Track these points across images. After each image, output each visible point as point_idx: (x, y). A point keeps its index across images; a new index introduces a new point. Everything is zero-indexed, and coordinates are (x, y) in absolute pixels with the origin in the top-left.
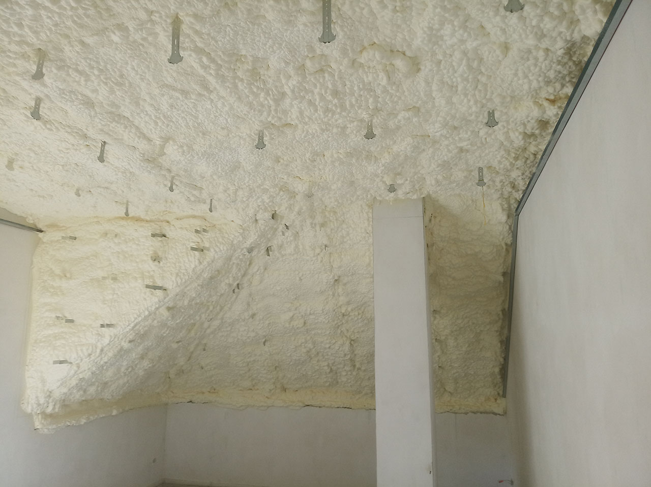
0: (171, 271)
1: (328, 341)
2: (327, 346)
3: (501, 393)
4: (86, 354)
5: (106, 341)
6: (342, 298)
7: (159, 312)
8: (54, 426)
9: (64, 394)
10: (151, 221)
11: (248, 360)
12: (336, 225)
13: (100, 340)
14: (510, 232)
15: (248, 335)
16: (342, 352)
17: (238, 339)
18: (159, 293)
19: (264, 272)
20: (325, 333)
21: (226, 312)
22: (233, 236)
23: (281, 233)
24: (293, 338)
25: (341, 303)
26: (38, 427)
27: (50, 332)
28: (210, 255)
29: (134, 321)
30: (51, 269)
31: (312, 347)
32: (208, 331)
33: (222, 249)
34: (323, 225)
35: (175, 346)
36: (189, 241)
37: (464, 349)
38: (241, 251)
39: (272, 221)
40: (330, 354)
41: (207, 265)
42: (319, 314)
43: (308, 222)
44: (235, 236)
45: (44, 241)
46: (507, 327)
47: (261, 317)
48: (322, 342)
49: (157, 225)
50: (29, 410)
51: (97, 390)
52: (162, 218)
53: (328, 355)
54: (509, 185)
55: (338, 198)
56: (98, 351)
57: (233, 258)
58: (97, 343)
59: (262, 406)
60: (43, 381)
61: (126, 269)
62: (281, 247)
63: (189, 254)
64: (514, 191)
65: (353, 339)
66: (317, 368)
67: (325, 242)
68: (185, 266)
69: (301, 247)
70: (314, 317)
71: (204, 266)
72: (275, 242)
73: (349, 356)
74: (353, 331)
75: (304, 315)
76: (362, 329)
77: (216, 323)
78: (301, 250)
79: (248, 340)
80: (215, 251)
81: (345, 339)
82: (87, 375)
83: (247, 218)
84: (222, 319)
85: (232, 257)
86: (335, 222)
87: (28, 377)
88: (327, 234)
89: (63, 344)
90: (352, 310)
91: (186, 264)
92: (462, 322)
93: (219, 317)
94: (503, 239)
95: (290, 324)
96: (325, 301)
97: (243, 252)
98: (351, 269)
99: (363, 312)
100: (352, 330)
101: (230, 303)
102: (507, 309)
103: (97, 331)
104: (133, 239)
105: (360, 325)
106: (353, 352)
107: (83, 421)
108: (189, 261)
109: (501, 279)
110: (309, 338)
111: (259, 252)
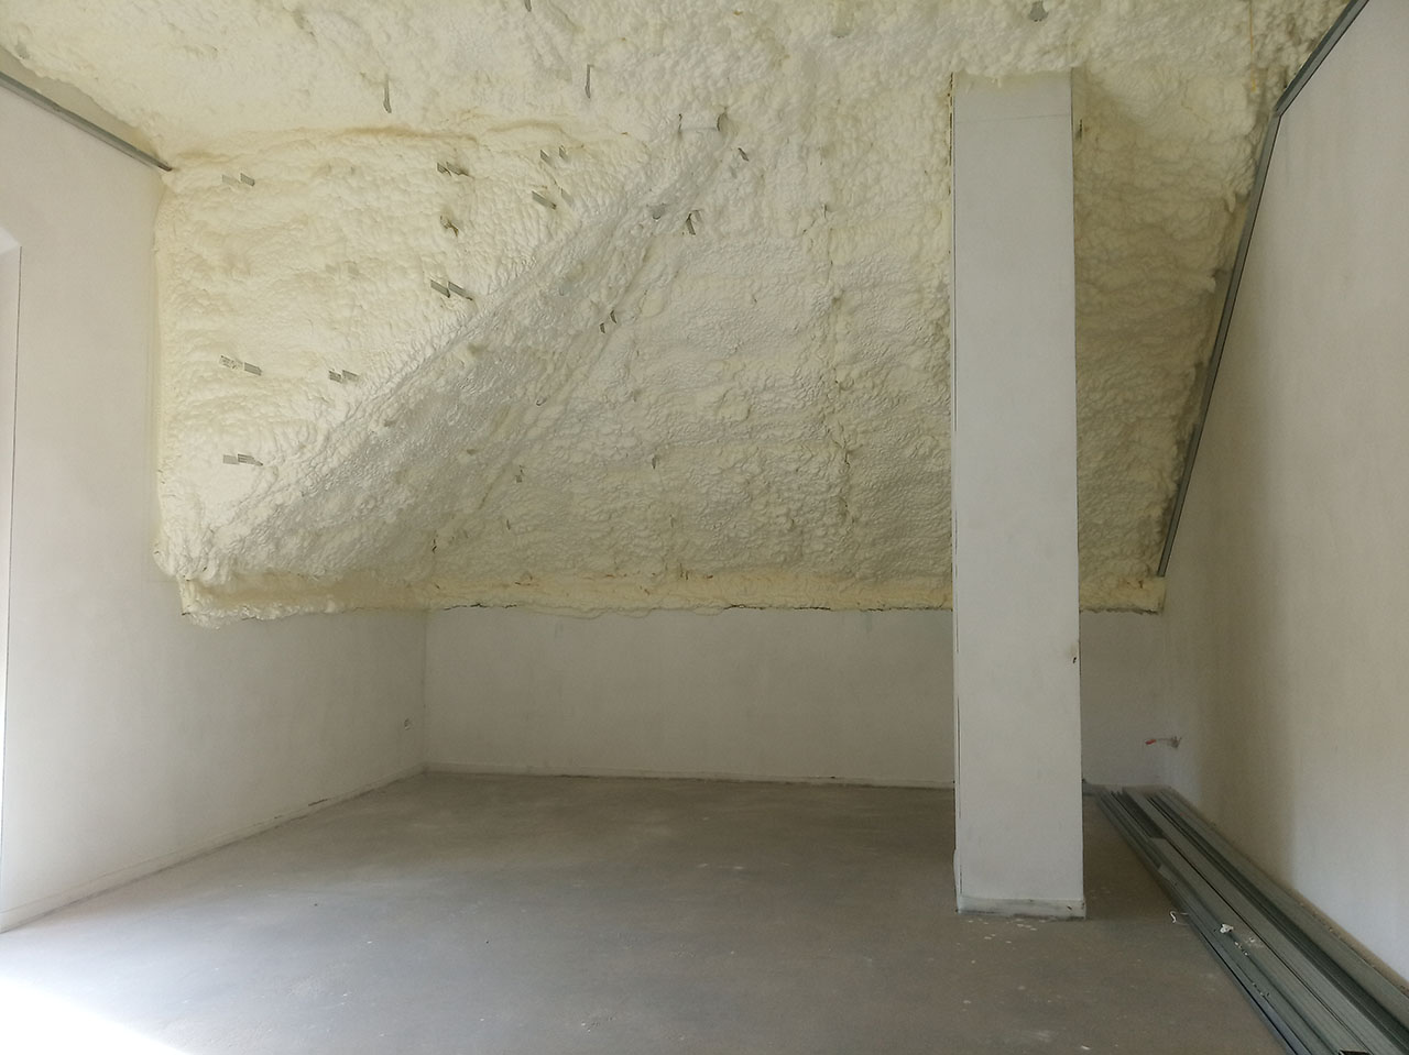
0: (485, 252)
1: (795, 456)
2: (793, 467)
3: (1155, 567)
4: (295, 444)
5: (339, 415)
6: (840, 347)
7: (452, 355)
8: (221, 613)
9: (242, 540)
10: (433, 136)
11: (612, 506)
12: (854, 154)
13: (325, 414)
14: (1251, 161)
15: (619, 446)
16: (823, 481)
17: (595, 455)
18: (457, 302)
19: (672, 281)
20: (790, 435)
21: (577, 384)
22: (625, 171)
23: (728, 175)
24: (718, 452)
25: (837, 359)
26: (191, 610)
27: (209, 396)
28: (573, 215)
29: (402, 370)
30: (199, 256)
31: (758, 470)
32: (533, 433)
33: (600, 202)
34: (826, 152)
35: (464, 459)
36: (524, 184)
37: (1093, 465)
38: (638, 215)
39: (715, 135)
40: (794, 486)
41: (564, 242)
42: (786, 386)
43: (795, 140)
44: (631, 172)
45: (178, 191)
46: (1197, 407)
47: (652, 400)
48: (781, 459)
49: (449, 144)
50: (170, 569)
51: (302, 547)
52: (458, 130)
53: (789, 489)
54: (1284, 26)
55: (880, 69)
56: (320, 439)
57: (619, 233)
58: (317, 419)
59: (637, 609)
60: (199, 507)
61: (378, 250)
62: (720, 213)
63: (525, 214)
64: (1290, 44)
65: (850, 449)
66: (763, 519)
67: (826, 198)
68: (517, 243)
69: (766, 214)
70: (772, 396)
71: (558, 242)
72: (709, 199)
73: (838, 490)
74: (855, 430)
75: (750, 391)
76: (874, 424)
77: (553, 411)
78: (765, 221)
79: (617, 457)
80: (585, 205)
81: (832, 449)
82: (292, 497)
83: (662, 125)
84: (566, 402)
85: (615, 228)
86: (854, 147)
87: (164, 496)
88: (831, 176)
89: (240, 420)
90: (860, 376)
91: (517, 237)
92: (1101, 398)
93: (561, 396)
94: (1232, 181)
95: (716, 414)
96: (802, 356)
97: (641, 217)
98: (874, 270)
99: (883, 382)
100: (852, 427)
101: (588, 360)
102: (1206, 363)
103: (319, 392)
104: (393, 179)
105: (871, 413)
106: (848, 481)
107: (274, 613)
108: (524, 229)
109: (1211, 284)
110: (752, 449)
111: (672, 223)
